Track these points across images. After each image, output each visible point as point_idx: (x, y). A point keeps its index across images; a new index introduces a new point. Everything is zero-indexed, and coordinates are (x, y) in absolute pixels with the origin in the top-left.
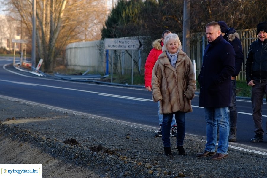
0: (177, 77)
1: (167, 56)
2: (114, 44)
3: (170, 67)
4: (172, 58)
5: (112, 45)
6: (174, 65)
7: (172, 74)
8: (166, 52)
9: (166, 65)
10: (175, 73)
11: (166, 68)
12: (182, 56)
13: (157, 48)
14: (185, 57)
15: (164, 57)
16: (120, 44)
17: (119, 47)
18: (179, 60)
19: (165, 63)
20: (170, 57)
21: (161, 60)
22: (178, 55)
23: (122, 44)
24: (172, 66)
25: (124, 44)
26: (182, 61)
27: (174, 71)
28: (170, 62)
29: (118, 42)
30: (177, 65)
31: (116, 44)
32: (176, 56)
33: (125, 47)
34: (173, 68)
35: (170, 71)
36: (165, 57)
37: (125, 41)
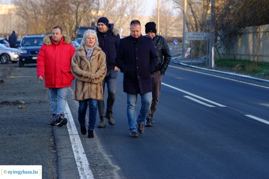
0: (91, 69)
1: (84, 50)
2: (193, 36)
3: (86, 59)
4: (88, 52)
5: (191, 36)
6: (89, 58)
7: (86, 66)
8: (84, 45)
9: (82, 57)
10: (89, 66)
11: (82, 60)
12: (97, 50)
13: (47, 43)
14: (100, 51)
15: (81, 50)
16: (197, 36)
17: (196, 38)
18: (94, 54)
19: (82, 56)
20: (87, 50)
21: (79, 52)
22: (94, 49)
23: (199, 36)
24: (88, 59)
25: (200, 36)
26: (96, 55)
27: (89, 63)
28: (86, 55)
29: (196, 34)
30: (91, 59)
31: (194, 36)
32: (92, 50)
33: (201, 38)
34: (87, 61)
35: (85, 63)
36: (83, 50)
37: (201, 34)
